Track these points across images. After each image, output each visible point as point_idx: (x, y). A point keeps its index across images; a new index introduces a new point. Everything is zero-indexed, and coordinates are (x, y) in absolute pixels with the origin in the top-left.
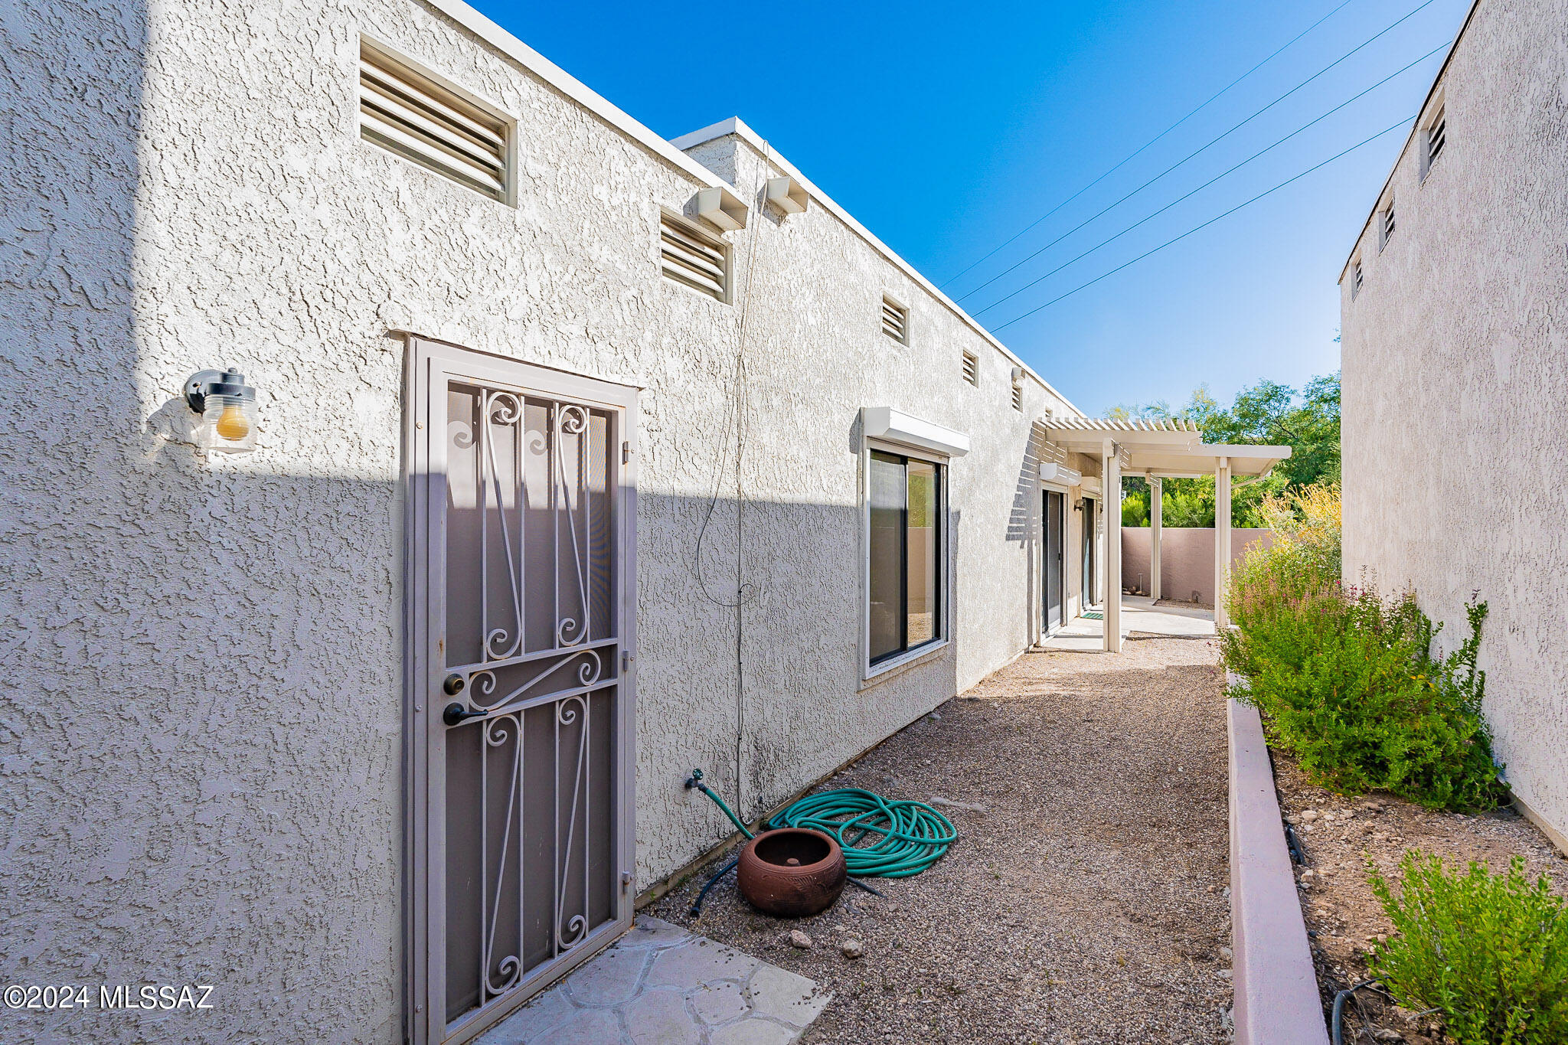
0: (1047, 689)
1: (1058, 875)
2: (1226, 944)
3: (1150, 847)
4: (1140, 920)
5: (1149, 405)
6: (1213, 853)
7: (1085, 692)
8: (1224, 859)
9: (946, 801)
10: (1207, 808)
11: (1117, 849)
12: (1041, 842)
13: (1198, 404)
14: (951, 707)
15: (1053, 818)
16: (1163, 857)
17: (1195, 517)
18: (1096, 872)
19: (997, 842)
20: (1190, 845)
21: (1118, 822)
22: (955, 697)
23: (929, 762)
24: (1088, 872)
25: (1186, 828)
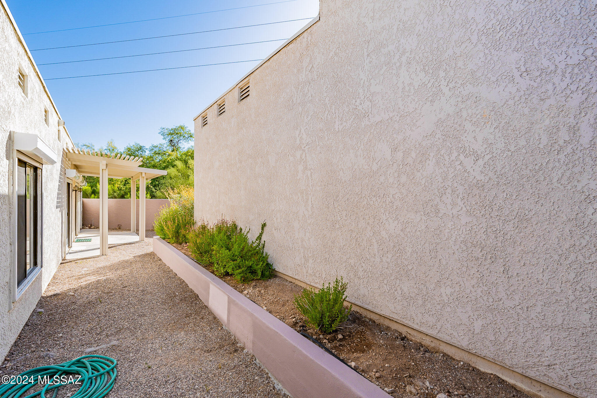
0: (93, 279)
1: (171, 352)
2: (237, 343)
3: (191, 325)
4: (211, 351)
5: (85, 143)
6: (211, 318)
7: (110, 275)
8: (215, 318)
9: (93, 349)
10: (196, 304)
11: (182, 331)
12: (152, 343)
13: (110, 148)
14: (43, 302)
15: (149, 331)
16: (198, 326)
17: (115, 194)
18: (183, 343)
19: (136, 353)
20: (202, 318)
21: (174, 322)
22: (42, 297)
23: (61, 335)
24: (181, 345)
25: (197, 313)
